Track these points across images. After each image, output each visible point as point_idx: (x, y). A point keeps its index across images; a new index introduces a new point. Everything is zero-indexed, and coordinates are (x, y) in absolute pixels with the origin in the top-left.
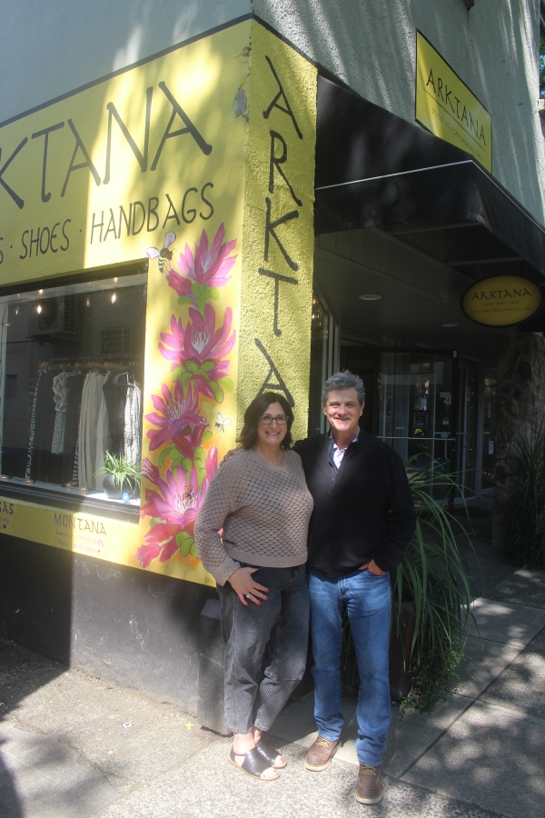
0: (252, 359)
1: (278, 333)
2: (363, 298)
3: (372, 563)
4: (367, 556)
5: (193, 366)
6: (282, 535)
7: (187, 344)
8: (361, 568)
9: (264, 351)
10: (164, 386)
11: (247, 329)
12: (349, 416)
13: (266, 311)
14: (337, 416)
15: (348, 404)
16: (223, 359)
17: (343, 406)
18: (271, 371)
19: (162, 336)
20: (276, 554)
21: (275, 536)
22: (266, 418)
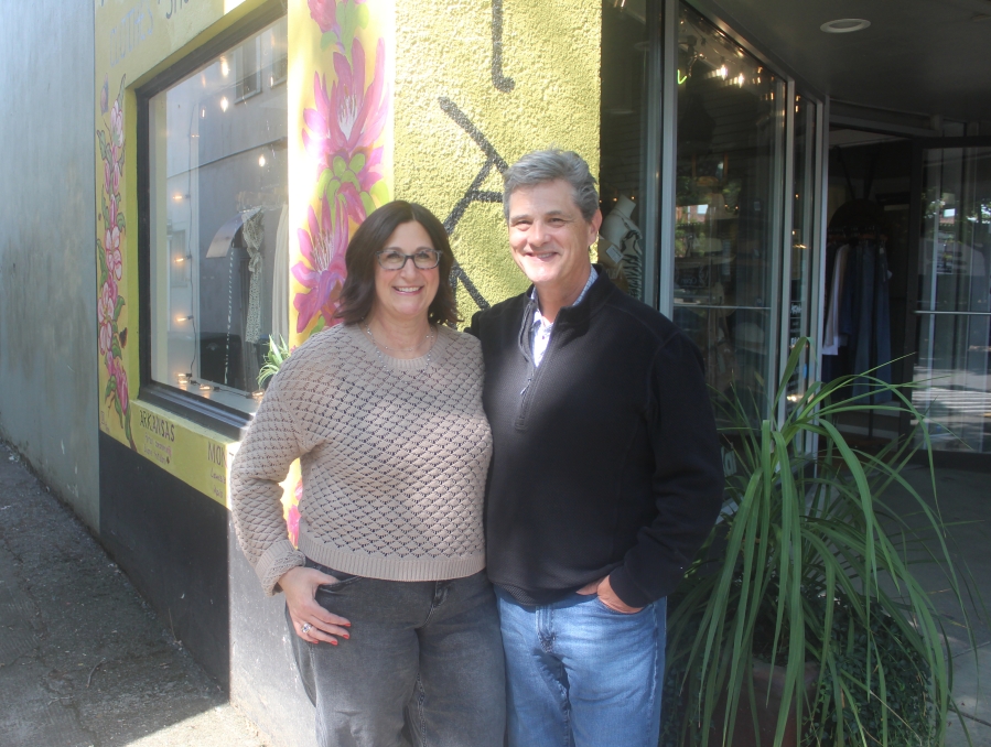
0: (431, 141)
1: (505, 85)
2: (829, 28)
3: (605, 584)
4: (593, 569)
5: (340, 165)
6: (400, 509)
7: (332, 125)
8: (582, 592)
9: (467, 124)
10: (311, 209)
11: (415, 78)
12: (556, 248)
13: (467, 41)
14: (528, 248)
15: (552, 219)
16: (375, 146)
17: (537, 223)
18: (487, 165)
19: (306, 116)
20: (387, 549)
21: (384, 509)
22: (390, 256)
